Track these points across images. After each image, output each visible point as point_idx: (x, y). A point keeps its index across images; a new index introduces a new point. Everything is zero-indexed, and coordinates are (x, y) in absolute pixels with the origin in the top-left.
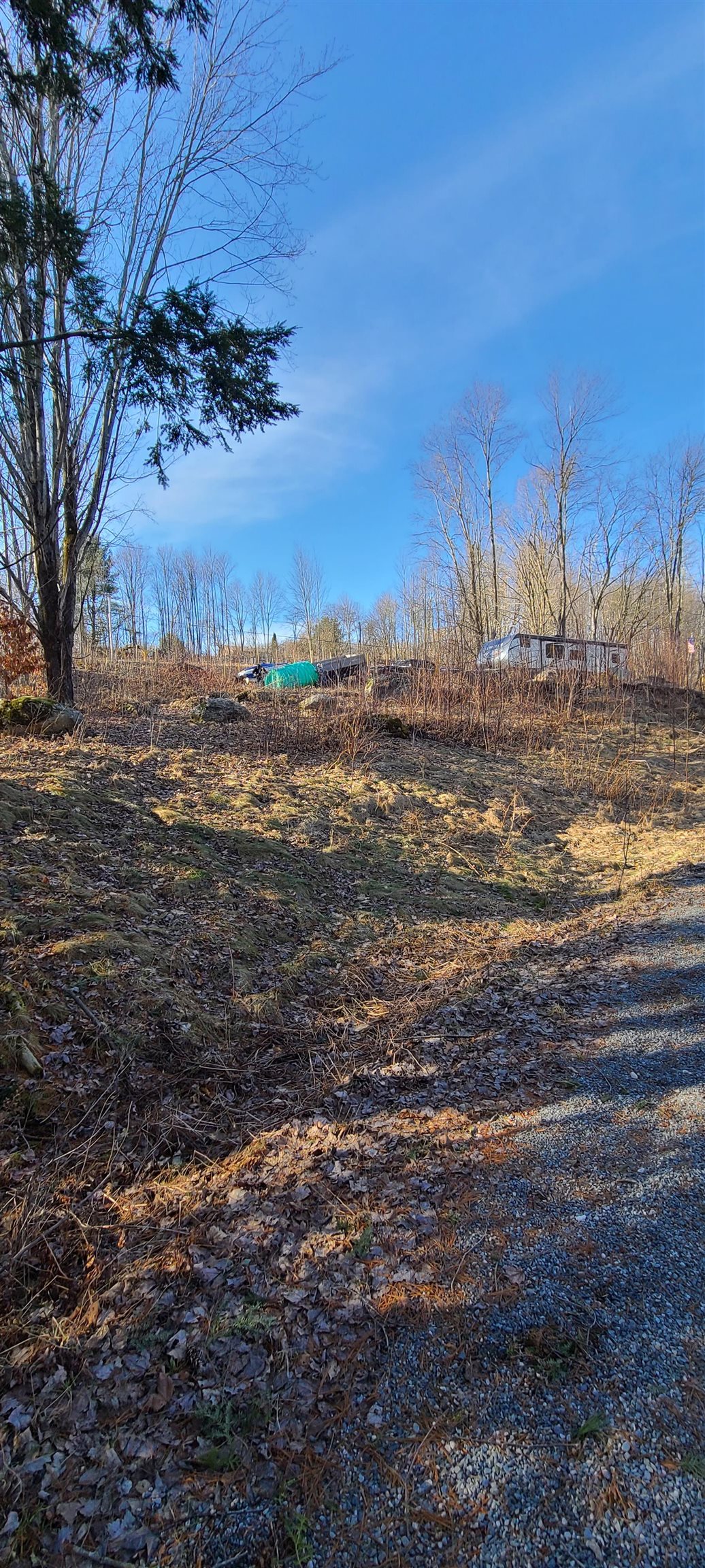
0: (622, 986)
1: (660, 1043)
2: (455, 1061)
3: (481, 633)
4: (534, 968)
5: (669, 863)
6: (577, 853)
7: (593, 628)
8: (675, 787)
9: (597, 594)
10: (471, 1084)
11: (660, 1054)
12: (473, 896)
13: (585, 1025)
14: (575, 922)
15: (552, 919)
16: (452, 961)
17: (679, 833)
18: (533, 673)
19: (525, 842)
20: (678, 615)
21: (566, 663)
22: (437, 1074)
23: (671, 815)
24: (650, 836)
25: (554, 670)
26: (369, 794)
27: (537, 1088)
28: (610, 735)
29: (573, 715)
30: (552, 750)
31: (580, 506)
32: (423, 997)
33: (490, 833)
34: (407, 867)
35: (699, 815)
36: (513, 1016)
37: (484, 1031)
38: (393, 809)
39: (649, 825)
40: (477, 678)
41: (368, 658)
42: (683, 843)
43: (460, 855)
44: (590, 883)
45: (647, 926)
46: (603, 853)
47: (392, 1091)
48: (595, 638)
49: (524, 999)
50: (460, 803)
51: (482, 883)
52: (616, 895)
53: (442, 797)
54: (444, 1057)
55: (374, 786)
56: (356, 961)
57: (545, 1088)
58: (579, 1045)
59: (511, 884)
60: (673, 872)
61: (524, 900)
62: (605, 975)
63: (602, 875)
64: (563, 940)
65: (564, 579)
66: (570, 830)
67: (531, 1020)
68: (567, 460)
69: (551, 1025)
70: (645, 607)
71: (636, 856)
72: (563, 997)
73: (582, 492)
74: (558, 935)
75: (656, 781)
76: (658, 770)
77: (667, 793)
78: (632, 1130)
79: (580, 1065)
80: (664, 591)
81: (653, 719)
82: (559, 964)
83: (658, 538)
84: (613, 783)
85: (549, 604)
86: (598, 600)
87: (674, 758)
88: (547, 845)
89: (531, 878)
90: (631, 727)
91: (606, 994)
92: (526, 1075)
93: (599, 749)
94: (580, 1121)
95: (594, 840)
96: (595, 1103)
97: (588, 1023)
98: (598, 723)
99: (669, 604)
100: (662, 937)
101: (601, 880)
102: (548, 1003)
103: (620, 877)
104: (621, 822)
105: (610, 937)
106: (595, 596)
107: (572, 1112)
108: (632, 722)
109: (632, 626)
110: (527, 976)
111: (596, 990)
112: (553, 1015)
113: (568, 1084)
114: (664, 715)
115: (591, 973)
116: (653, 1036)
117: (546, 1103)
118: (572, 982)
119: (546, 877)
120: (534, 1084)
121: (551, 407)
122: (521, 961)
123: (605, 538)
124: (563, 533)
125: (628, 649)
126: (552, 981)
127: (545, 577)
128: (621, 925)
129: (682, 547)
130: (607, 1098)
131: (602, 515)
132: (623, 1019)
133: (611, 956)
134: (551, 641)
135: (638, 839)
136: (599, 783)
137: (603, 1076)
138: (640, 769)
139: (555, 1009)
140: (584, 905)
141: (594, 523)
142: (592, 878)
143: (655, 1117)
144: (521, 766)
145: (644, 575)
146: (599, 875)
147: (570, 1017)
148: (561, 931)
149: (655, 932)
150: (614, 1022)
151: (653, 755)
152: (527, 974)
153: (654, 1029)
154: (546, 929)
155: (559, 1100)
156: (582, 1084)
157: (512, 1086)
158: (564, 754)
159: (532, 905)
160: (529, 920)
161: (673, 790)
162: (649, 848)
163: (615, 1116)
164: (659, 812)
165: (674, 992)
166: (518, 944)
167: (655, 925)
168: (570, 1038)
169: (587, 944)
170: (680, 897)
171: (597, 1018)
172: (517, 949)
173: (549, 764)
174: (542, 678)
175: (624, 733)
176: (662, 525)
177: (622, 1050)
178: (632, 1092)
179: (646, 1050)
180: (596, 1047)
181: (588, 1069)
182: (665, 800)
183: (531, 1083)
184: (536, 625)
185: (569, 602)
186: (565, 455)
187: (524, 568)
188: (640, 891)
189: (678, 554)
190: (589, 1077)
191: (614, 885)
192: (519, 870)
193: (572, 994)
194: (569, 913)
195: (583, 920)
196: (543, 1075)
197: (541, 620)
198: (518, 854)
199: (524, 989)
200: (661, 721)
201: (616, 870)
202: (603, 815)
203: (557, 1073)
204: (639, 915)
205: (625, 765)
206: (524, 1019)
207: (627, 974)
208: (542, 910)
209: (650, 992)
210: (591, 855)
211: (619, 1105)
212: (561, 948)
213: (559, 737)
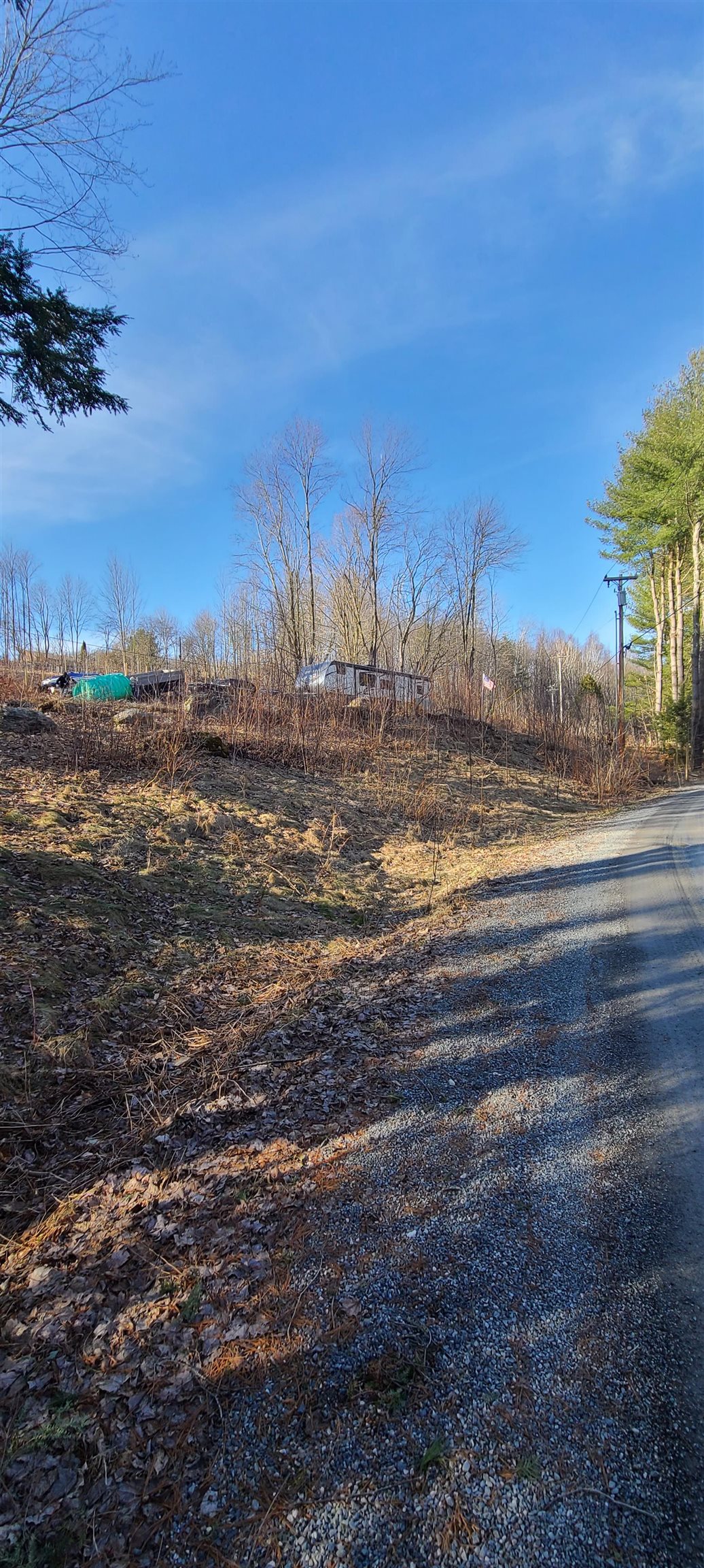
0: (437, 997)
1: (473, 1049)
2: (283, 1087)
3: (299, 657)
4: (356, 985)
5: (470, 879)
6: (390, 871)
7: (401, 661)
8: (471, 809)
10: (299, 1111)
11: (472, 1059)
12: (295, 916)
13: (406, 1038)
14: (391, 937)
15: (370, 936)
16: (275, 982)
17: (476, 851)
18: (348, 700)
19: (343, 861)
20: (472, 654)
21: (377, 692)
22: (265, 1103)
23: (469, 835)
24: (451, 854)
25: (367, 697)
26: (188, 813)
27: (364, 1106)
28: (416, 760)
29: (384, 741)
30: (366, 773)
31: (390, 547)
32: (247, 1023)
33: (310, 853)
34: (228, 889)
35: (492, 834)
36: (338, 1035)
37: (310, 1053)
38: (213, 829)
39: (452, 844)
40: (297, 702)
41: (188, 674)
42: (481, 860)
43: (282, 875)
44: (403, 898)
45: (455, 938)
46: (413, 870)
47: (218, 1127)
48: (402, 671)
49: (348, 1017)
50: (281, 823)
51: (303, 903)
52: (427, 910)
53: (263, 817)
54: (271, 1085)
55: (193, 806)
56: (175, 989)
57: (372, 1105)
58: (401, 1058)
59: (331, 903)
60: (474, 887)
61: (343, 918)
62: (421, 987)
63: (413, 892)
64: (382, 955)
65: (376, 613)
66: (384, 849)
67: (356, 1037)
68: (378, 503)
69: (375, 1041)
70: (445, 645)
71: (442, 872)
72: (385, 1012)
73: (392, 535)
74: (377, 950)
75: (456, 803)
76: (457, 793)
77: (466, 815)
78: (453, 1136)
79: (402, 1078)
80: (461, 633)
81: (453, 747)
82: (379, 979)
83: (455, 584)
84: (421, 804)
85: (362, 635)
86: (405, 636)
87: (470, 782)
88: (364, 864)
89: (349, 896)
90: (434, 753)
91: (423, 1005)
92: (354, 1094)
93: (408, 773)
94: (406, 1135)
95: (404, 858)
96: (418, 1115)
97: (408, 1036)
98: (406, 749)
99: (464, 644)
100: (469, 948)
101: (412, 896)
102: (370, 1019)
103: (429, 893)
104: (429, 841)
105: (424, 950)
106: (402, 631)
107: (398, 1126)
108: (436, 748)
109: (434, 662)
110: (350, 993)
111: (414, 1002)
112: (376, 1031)
113: (393, 1098)
114: (462, 743)
115: (408, 986)
116: (466, 1043)
117: (374, 1120)
118: (392, 996)
119: (363, 894)
120: (361, 1102)
121: (365, 453)
122: (344, 978)
123: (411, 579)
124: (375, 570)
125: (431, 682)
126: (374, 997)
127: (358, 610)
128: (433, 938)
129: (475, 595)
130: (429, 1108)
131: (409, 558)
132: (439, 1029)
133: (425, 969)
134: (364, 670)
135: (443, 857)
136: (408, 805)
137: (424, 1087)
138: (443, 793)
139: (378, 1024)
140: (398, 920)
141: (401, 564)
142: (404, 894)
143: (473, 1121)
144: (338, 787)
145: (444, 616)
146: (410, 891)
147: (392, 1031)
148: (379, 947)
149: (462, 943)
150: (432, 1032)
151: (453, 780)
152: (350, 991)
153: (466, 1036)
154: (365, 945)
155: (386, 1116)
156: (406, 1097)
157: (341, 1107)
158: (377, 777)
159: (350, 923)
160: (349, 937)
161: (471, 812)
162: (452, 865)
163: (437, 1125)
164: (460, 832)
165: (481, 999)
166: (340, 961)
167: (462, 937)
168: (392, 1052)
169: (403, 958)
170: (481, 910)
171: (416, 1030)
172: (338, 967)
173: (364, 786)
174: (356, 704)
175: (428, 759)
176: (458, 573)
177: (439, 1059)
178: (451, 1099)
179: (461, 1057)
180: (416, 1058)
181: (410, 1081)
182: (465, 821)
183: (359, 1102)
184: (350, 654)
185: (380, 635)
186: (377, 499)
187: (339, 599)
188: (447, 905)
189: (472, 600)
190: (412, 1089)
191: (424, 900)
192: (338, 889)
193: (393, 1008)
194: (385, 929)
195: (398, 935)
196: (370, 1091)
197: (355, 650)
198: (337, 873)
199: (347, 1007)
200: (460, 749)
201: (425, 886)
202: (413, 835)
203: (382, 1088)
204: (448, 928)
205: (431, 788)
206: (349, 1037)
207: (440, 984)
208: (361, 927)
209: (461, 1001)
210: (402, 872)
211: (440, 1113)
212: (380, 964)
213: (372, 761)
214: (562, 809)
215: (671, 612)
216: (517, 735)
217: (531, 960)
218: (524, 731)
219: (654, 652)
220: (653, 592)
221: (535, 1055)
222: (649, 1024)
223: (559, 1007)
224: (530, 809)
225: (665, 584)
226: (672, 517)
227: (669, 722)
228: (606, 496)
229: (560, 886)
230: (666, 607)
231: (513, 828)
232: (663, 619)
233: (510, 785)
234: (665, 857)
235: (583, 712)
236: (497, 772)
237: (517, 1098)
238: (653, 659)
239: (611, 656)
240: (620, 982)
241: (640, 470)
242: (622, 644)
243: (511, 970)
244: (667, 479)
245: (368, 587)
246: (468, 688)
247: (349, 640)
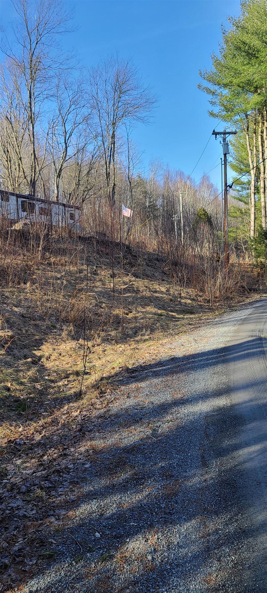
0: (86, 466)
1: (114, 506)
4: (19, 462)
5: (113, 368)
6: (49, 365)
7: (56, 192)
8: (114, 313)
9: (58, 166)
11: (114, 514)
13: (60, 502)
14: (49, 420)
15: (31, 420)
17: (118, 346)
18: (11, 223)
19: (8, 359)
20: (114, 189)
21: (37, 217)
23: (113, 333)
24: (99, 349)
25: (28, 221)
27: (25, 565)
28: (70, 273)
29: (43, 257)
30: (28, 284)
31: (45, 96)
35: (131, 332)
39: (99, 341)
42: (122, 353)
44: (59, 387)
45: (101, 417)
46: (68, 364)
48: (58, 200)
49: (12, 489)
52: (79, 396)
57: (30, 563)
58: (57, 520)
60: (116, 375)
61: (9, 406)
62: (73, 459)
63: (68, 381)
64: (41, 436)
65: (34, 151)
66: (43, 347)
67: (18, 506)
68: (34, 58)
69: (35, 508)
70: (92, 180)
71: (91, 364)
72: (43, 483)
73: (46, 85)
74: (37, 432)
75: (102, 308)
76: (103, 300)
77: (110, 317)
78: (99, 580)
79: (58, 536)
80: (105, 171)
81: (99, 263)
82: (39, 455)
83: (99, 130)
84: (74, 310)
85: (23, 169)
86: (59, 172)
87: (114, 291)
88: (27, 360)
89: (14, 388)
90: (84, 268)
91: (75, 474)
92: (16, 555)
93: (63, 284)
94: (60, 584)
95: (61, 354)
96: (70, 566)
97: (62, 500)
98: (62, 265)
99: (107, 180)
100: (112, 424)
101: (67, 385)
102: (31, 490)
103: (81, 382)
104: (80, 340)
105: (76, 428)
106: (57, 168)
107: (54, 578)
108: (86, 264)
109: (83, 194)
110: (14, 470)
111: (68, 472)
112: (35, 499)
113: (49, 554)
114: (106, 260)
115: (63, 459)
116: (109, 501)
117: (33, 575)
118: (49, 468)
119: (26, 385)
120: (22, 561)
121: (22, 12)
122: (8, 458)
123: (63, 124)
124: (33, 115)
125: (81, 210)
126: (34, 471)
127: (19, 147)
128: (84, 418)
129: (115, 140)
130: (80, 558)
131: (61, 106)
132: (88, 492)
133: (77, 444)
134: (26, 198)
135: (92, 352)
136: (64, 310)
137: (75, 541)
138: (92, 300)
139: (37, 493)
140: (56, 405)
141: (55, 111)
142: (61, 383)
143: (114, 564)
144: (4, 297)
145: (91, 156)
146: (65, 381)
147: (49, 498)
148: (39, 429)
149: (107, 420)
150: (82, 496)
151: (100, 289)
152: (13, 468)
153: (110, 496)
154: (27, 428)
155: (43, 570)
156: (60, 551)
157: (4, 569)
158: (37, 288)
159: (15, 410)
160: (13, 422)
161: (114, 315)
162: (99, 358)
163: (86, 572)
164: (105, 331)
165: (122, 465)
166: (5, 443)
167: (107, 416)
168: (49, 515)
169: (59, 436)
170: (122, 393)
171: (69, 495)
172: (4, 448)
173: (26, 296)
174: (19, 227)
175: (80, 273)
176: (101, 122)
177: (88, 517)
178: (97, 549)
179: (105, 513)
180: (69, 518)
181: (64, 538)
182: (109, 322)
183: (20, 561)
184: (13, 185)
185: (38, 170)
186: (33, 54)
187: (2, 137)
188: (95, 391)
189: (113, 145)
190: (66, 545)
191: (77, 387)
192: (4, 382)
193: (50, 479)
194: (45, 413)
195: (56, 417)
196: (29, 551)
197: (17, 181)
198: (3, 369)
199: (11, 481)
200: (105, 265)
201: (78, 376)
202: (67, 335)
203: (40, 546)
204: (96, 409)
205: (82, 296)
206: (12, 507)
207: (89, 455)
208: (24, 413)
209: (106, 467)
210: (59, 366)
211: (88, 562)
212: (40, 443)
213: (33, 275)
214: (184, 311)
215: (261, 160)
216: (149, 254)
217: (160, 431)
218: (154, 250)
219: (249, 191)
220: (248, 145)
221: (163, 506)
222: (246, 473)
223: (181, 466)
224: (159, 312)
225: (257, 139)
226: (261, 87)
227: (260, 244)
228: (214, 67)
229: (182, 371)
230: (257, 157)
231: (147, 327)
232: (255, 166)
233: (144, 293)
234: (257, 346)
235: (199, 236)
236: (134, 283)
237: (149, 541)
238: (249, 196)
239: (218, 193)
240: (227, 443)
241: (238, 48)
242: (226, 184)
243: (145, 439)
244: (257, 57)
245: (27, 129)
246: (111, 216)
247: (11, 173)
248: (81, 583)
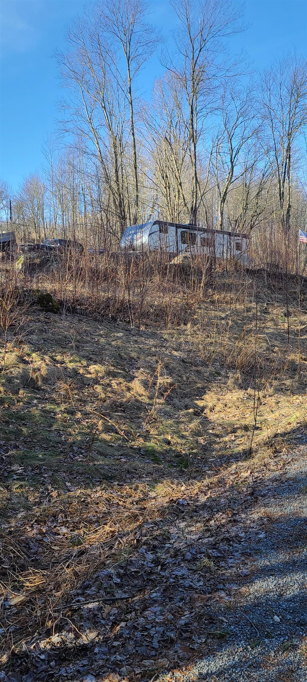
0: (260, 536)
1: (296, 586)
2: (115, 624)
3: (124, 218)
4: (182, 525)
5: (290, 423)
6: (212, 417)
7: (220, 219)
8: (289, 358)
9: (223, 189)
10: (130, 647)
11: (296, 596)
12: (123, 460)
13: (231, 576)
14: (215, 479)
15: (195, 478)
16: (106, 524)
17: (295, 398)
18: (171, 257)
19: (168, 408)
20: (288, 211)
21: (198, 249)
22: (97, 640)
23: (288, 382)
24: (271, 401)
25: (188, 254)
26: (21, 365)
27: (193, 642)
28: (236, 312)
29: (205, 295)
30: (189, 325)
31: (209, 110)
32: (80, 563)
33: (137, 401)
34: (60, 436)
36: (166, 573)
37: (140, 591)
38: (45, 380)
39: (271, 391)
40: (122, 260)
41: (19, 236)
42: (300, 406)
43: (111, 422)
44: (226, 442)
45: (276, 480)
46: (234, 416)
47: (53, 663)
48: (222, 228)
49: (176, 556)
50: (109, 374)
51: (131, 448)
52: (248, 454)
53: (93, 368)
54: (103, 622)
55: (26, 358)
56: (10, 532)
57: (199, 641)
58: (227, 595)
59: (158, 448)
60: (294, 431)
61: (170, 461)
62: (245, 527)
63: (235, 436)
64: (206, 497)
65: (196, 174)
66: (206, 396)
67: (183, 575)
68: (197, 68)
69: (202, 579)
70: (262, 203)
71: (262, 418)
72: (210, 551)
73: (210, 98)
74: (202, 492)
75: (275, 352)
76: (276, 343)
77: (284, 363)
78: (280, 672)
79: (229, 614)
80: (277, 191)
81: (270, 300)
82: (204, 519)
83: (272, 144)
84: (241, 354)
85: (183, 195)
86: (224, 195)
87: (288, 333)
88: (188, 411)
89: (175, 441)
90: (253, 306)
91: (247, 544)
92: (182, 630)
93: (228, 325)
94: (234, 670)
95: (226, 405)
96: (245, 651)
97: (233, 574)
98: (227, 302)
99: (281, 202)
100: (290, 489)
101: (234, 441)
102: (197, 558)
103: (250, 437)
104: (249, 389)
105: (247, 491)
106: (221, 191)
107: (226, 662)
108: (254, 301)
109: (252, 219)
110: (177, 533)
111: (239, 541)
112: (202, 569)
113: (220, 634)
114: (279, 296)
115: (233, 526)
116: (290, 580)
117: (202, 656)
118: (217, 535)
119: (187, 439)
120: (189, 638)
121: (184, 17)
122: (171, 519)
123: (229, 140)
124: (194, 133)
125: (249, 239)
126: (200, 536)
127: (179, 171)
128: (255, 480)
129: (291, 154)
130: (256, 643)
131: (227, 120)
132: (263, 567)
133: (249, 509)
134: (186, 229)
135: (263, 403)
136: (229, 355)
137: (250, 623)
138: (262, 343)
139: (204, 563)
140: (222, 464)
141: (220, 126)
142: (227, 439)
143: (298, 657)
144: (162, 339)
145: (262, 175)
146: (232, 436)
147: (218, 569)
148: (205, 489)
149: (283, 485)
150: (256, 570)
151: (272, 331)
152: (177, 531)
153: (290, 574)
154: (190, 487)
155: (214, 651)
156: (233, 632)
157: (170, 643)
158: (199, 329)
159: (177, 466)
160: (175, 480)
161: (289, 360)
162: (272, 411)
163: (264, 661)
164: (279, 380)
165: (304, 538)
166: (167, 503)
167: (283, 479)
168: (219, 589)
169: (227, 499)
170: (301, 453)
171: (241, 568)
172: (165, 508)
173: (187, 338)
174: (179, 261)
175: (247, 312)
176: (275, 133)
177: (264, 596)
178: (277, 635)
179: (285, 594)
180: (242, 595)
181: (237, 617)
182: (283, 369)
183: (187, 638)
184: (172, 214)
185: (200, 195)
186: (196, 63)
187: (161, 161)
188: (268, 449)
189: (288, 159)
190: (239, 625)
191: (246, 444)
192: (164, 434)
193: (218, 547)
194: (209, 472)
195: (222, 477)
196: (197, 627)
197: (177, 209)
198: (163, 419)
199: (175, 546)
200: (277, 302)
201: (247, 431)
202: (234, 383)
203: (209, 624)
204: (269, 471)
205: (250, 339)
206: (177, 575)
207: (263, 524)
208: (186, 470)
209: (284, 540)
210: (225, 418)
211: (266, 649)
212: (205, 505)
213: (194, 314)
245: (188, 149)
246: (285, 244)
247: (170, 201)
248: (258, 673)
